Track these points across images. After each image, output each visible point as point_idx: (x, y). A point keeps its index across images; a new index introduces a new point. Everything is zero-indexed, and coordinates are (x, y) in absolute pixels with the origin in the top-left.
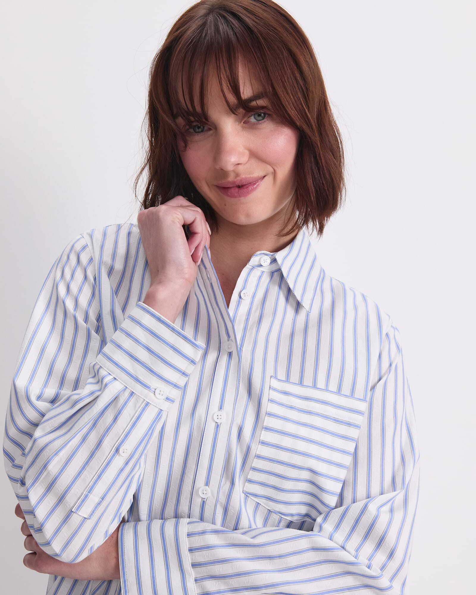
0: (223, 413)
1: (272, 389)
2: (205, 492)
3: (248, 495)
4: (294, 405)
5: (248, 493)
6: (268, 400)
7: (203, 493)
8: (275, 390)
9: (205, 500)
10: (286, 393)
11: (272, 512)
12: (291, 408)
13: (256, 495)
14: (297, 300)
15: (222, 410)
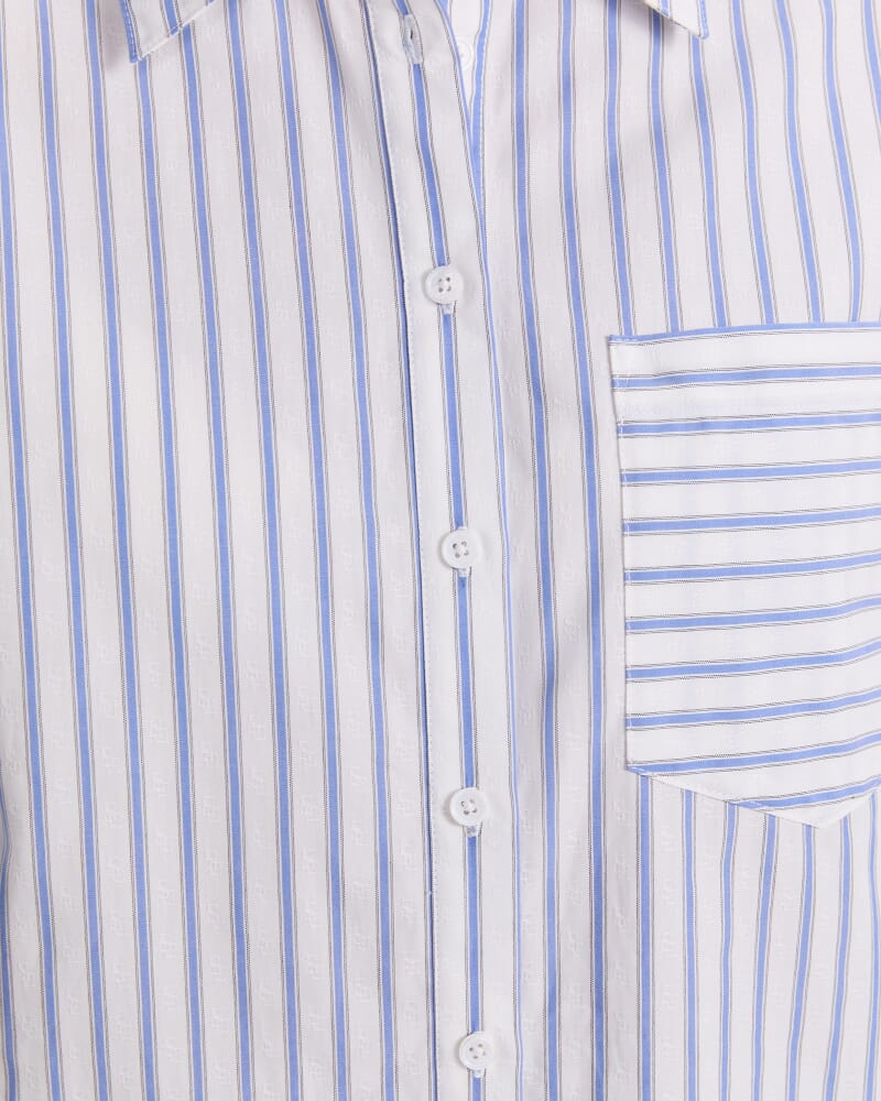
0: (470, 533)
1: (623, 383)
2: (471, 807)
3: (649, 773)
4: (709, 413)
5: (646, 768)
6: (618, 432)
7: (466, 813)
8: (632, 383)
9: (477, 834)
10: (673, 379)
11: (738, 805)
12: (702, 426)
13: (673, 765)
14: (650, 8)
15: (465, 527)
